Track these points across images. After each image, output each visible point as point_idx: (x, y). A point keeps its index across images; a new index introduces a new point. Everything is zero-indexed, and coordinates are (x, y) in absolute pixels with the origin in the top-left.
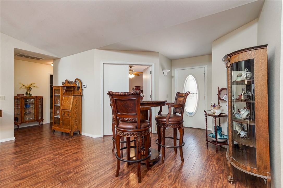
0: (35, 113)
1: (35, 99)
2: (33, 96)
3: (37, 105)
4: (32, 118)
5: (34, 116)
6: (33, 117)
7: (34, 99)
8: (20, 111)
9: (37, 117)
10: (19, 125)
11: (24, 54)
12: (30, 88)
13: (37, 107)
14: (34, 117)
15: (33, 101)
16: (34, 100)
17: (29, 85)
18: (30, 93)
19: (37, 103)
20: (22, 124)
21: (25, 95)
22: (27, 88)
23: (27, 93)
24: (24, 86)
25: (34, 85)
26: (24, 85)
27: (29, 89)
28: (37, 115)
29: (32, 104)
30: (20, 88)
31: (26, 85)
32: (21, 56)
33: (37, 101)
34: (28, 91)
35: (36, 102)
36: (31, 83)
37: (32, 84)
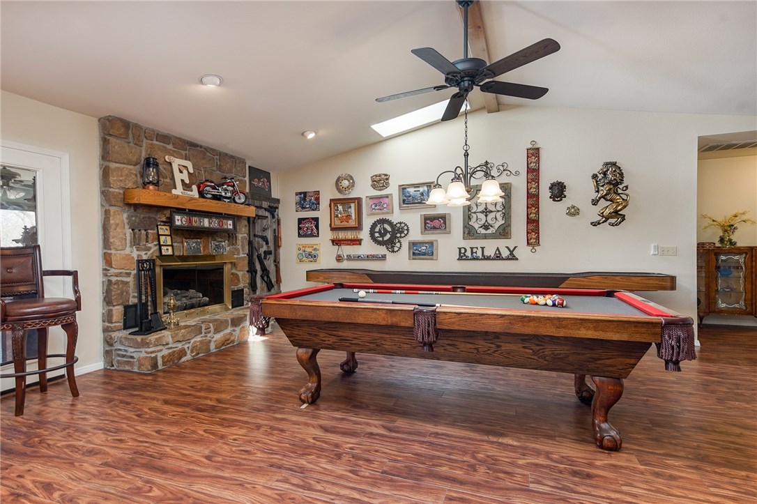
0: (746, 292)
1: (746, 253)
2: (739, 248)
3: (752, 272)
4: (736, 305)
5: (745, 300)
6: (742, 303)
7: (744, 255)
8: (706, 284)
9: (752, 304)
10: (704, 316)
11: (719, 144)
12: (732, 225)
13: (752, 278)
14: (745, 304)
15: (742, 260)
16: (745, 258)
17: (728, 218)
18: (730, 240)
19: (752, 267)
20: (711, 314)
21: (718, 245)
22: (722, 226)
23: (722, 240)
24: (715, 223)
25: (744, 217)
26: (714, 221)
27: (729, 228)
28: (752, 299)
29: (737, 268)
30: (706, 228)
31: (720, 219)
32: (711, 149)
33: (752, 261)
34: (727, 235)
35: (750, 264)
36: (734, 213)
37: (736, 216)
